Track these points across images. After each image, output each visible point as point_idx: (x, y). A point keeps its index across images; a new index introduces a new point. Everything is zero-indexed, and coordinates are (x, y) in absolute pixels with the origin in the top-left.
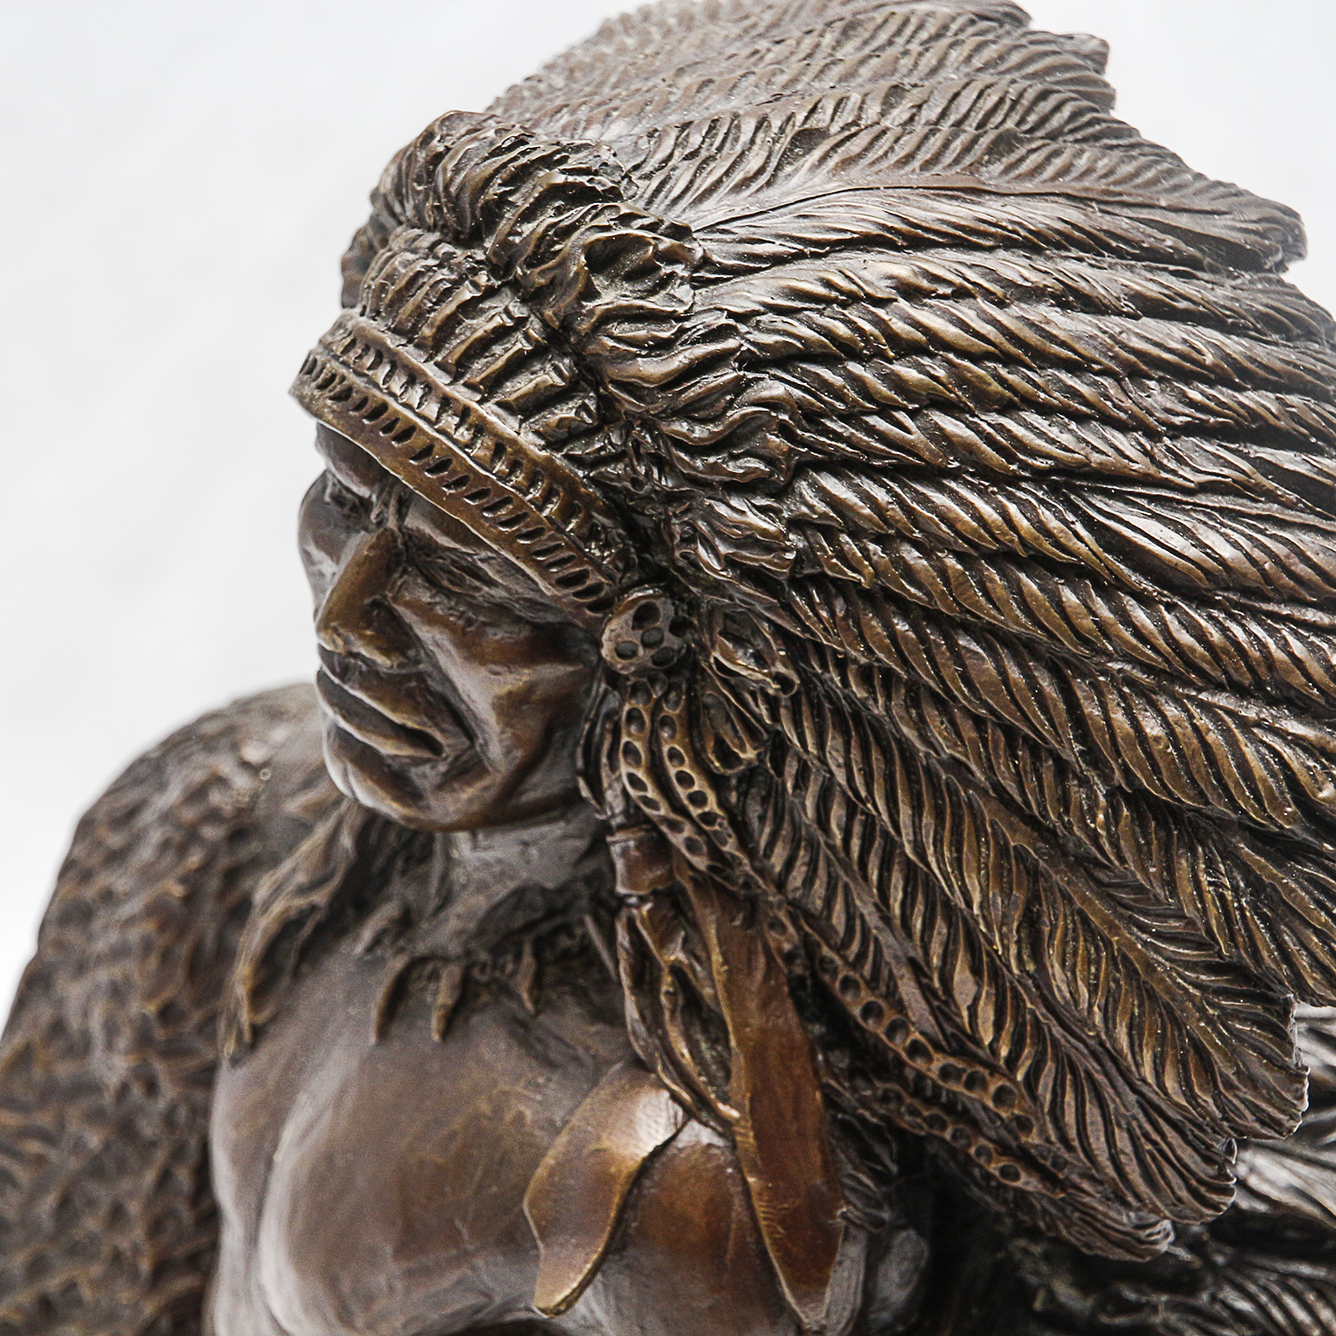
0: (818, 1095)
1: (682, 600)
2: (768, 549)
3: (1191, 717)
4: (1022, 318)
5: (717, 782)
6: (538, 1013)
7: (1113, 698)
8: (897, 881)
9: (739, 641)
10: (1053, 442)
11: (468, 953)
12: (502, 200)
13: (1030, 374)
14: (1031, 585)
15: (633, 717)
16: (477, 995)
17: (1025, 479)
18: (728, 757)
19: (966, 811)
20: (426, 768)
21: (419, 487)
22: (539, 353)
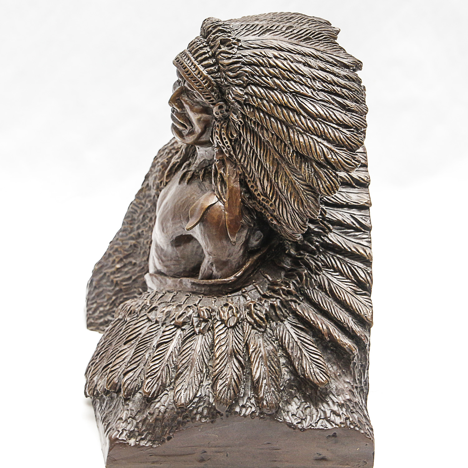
0: (240, 199)
1: (228, 106)
2: (240, 97)
3: (308, 139)
4: (295, 65)
5: (230, 140)
6: (202, 181)
7: (296, 134)
8: (257, 162)
9: (235, 114)
10: (295, 87)
11: (195, 170)
12: (211, 31)
13: (294, 75)
14: (285, 111)
15: (218, 126)
16: (195, 178)
17: (288, 93)
18: (232, 136)
19: (268, 150)
20: (185, 131)
21: (185, 77)
22: (210, 57)
